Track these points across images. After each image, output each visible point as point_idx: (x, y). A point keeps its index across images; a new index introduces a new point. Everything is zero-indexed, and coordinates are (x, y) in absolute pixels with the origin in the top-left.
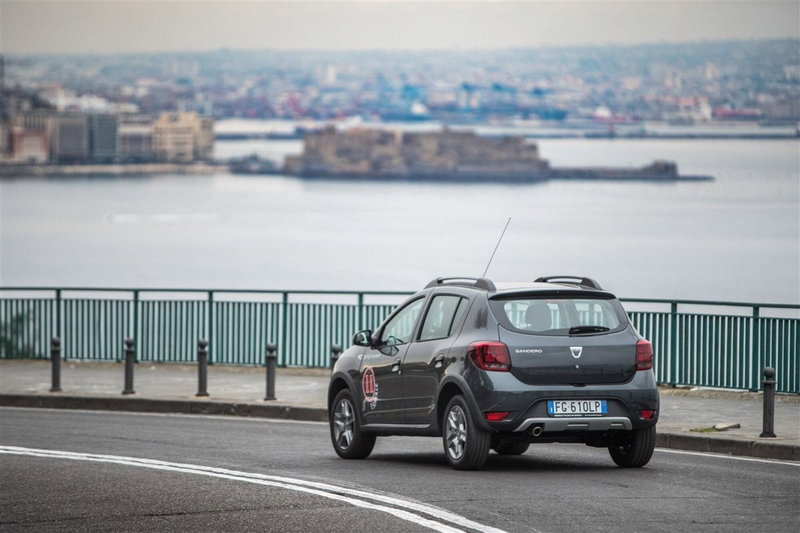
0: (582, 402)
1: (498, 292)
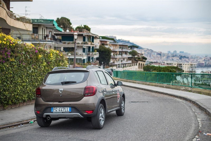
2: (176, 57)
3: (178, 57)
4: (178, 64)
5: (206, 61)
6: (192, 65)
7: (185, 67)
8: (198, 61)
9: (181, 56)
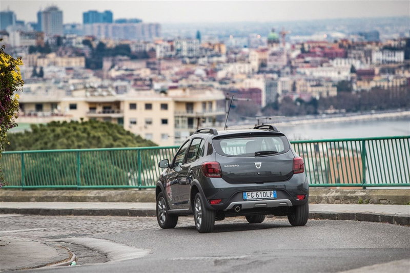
0: (262, 192)
1: (219, 135)
2: (60, 55)
3: (78, 53)
4: (93, 106)
5: (275, 76)
6: (190, 105)
7: (141, 122)
8: (221, 75)
9: (95, 44)
